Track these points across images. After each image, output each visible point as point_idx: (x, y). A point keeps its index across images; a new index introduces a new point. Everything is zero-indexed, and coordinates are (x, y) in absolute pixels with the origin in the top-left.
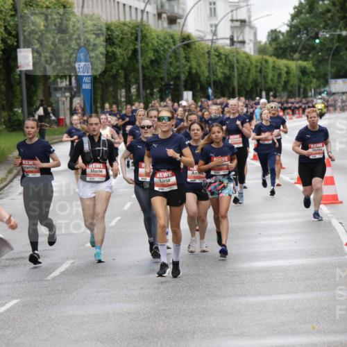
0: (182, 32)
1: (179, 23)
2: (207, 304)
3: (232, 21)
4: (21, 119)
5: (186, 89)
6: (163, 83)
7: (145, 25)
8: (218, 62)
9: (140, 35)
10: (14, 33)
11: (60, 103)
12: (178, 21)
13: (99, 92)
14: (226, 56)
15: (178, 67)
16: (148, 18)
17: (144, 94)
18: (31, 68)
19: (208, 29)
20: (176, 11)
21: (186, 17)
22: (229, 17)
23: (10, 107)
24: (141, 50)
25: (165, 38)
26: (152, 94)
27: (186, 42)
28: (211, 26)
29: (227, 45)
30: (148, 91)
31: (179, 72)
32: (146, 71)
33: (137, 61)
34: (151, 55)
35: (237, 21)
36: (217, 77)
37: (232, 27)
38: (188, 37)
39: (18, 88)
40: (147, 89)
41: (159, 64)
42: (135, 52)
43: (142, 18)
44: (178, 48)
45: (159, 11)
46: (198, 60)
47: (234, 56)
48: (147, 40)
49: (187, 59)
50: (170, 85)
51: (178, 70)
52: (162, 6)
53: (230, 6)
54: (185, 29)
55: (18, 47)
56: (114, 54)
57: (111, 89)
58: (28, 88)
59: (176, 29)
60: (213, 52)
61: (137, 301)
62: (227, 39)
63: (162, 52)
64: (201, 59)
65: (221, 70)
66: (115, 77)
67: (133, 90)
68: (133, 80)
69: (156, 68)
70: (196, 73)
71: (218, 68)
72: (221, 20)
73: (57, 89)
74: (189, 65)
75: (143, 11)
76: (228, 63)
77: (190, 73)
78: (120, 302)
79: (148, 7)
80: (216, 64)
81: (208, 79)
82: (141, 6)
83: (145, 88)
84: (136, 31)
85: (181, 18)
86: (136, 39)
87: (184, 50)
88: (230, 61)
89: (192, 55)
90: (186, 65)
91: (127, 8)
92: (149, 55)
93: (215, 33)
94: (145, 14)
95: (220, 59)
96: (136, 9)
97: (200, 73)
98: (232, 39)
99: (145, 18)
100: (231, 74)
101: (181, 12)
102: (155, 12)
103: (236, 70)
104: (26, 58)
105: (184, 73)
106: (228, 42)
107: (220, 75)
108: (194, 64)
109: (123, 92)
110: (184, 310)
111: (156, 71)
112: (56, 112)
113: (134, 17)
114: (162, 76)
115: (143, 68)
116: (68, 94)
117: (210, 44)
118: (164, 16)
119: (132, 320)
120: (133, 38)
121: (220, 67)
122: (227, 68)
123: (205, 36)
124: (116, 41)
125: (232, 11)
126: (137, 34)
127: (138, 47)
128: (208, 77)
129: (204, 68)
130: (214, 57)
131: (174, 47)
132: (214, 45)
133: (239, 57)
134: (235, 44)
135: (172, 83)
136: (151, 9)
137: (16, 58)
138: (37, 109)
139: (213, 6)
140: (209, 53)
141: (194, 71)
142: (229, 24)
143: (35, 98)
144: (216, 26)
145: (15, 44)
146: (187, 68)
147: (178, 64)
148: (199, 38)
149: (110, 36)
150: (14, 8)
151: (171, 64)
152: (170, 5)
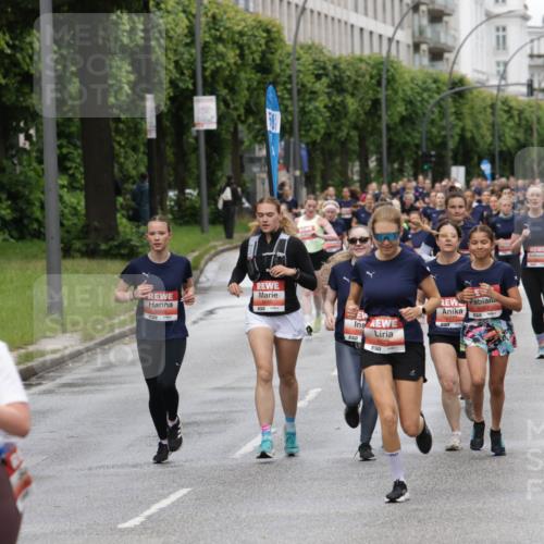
0: (451, 73)
1: (447, 59)
2: (484, 503)
3: (531, 56)
4: (197, 205)
5: (456, 163)
6: (420, 153)
7: (392, 62)
8: (508, 120)
9: (384, 76)
10: (188, 72)
11: (258, 182)
12: (446, 55)
13: (319, 165)
14: (521, 112)
15: (444, 128)
16: (398, 51)
17: (389, 170)
18: (214, 126)
19: (494, 69)
20: (443, 40)
22: (527, 50)
24: (387, 100)
25: (424, 82)
26: (401, 171)
27: (457, 89)
28: (498, 64)
29: (522, 95)
30: (396, 166)
31: (445, 137)
32: (392, 133)
33: (380, 117)
34: (401, 109)
35: (539, 56)
36: (505, 145)
37: (531, 67)
38: (461, 81)
39: (193, 157)
40: (394, 162)
41: (414, 123)
42: (376, 103)
43: (389, 51)
44: (442, 99)
45: (416, 40)
46: (476, 117)
47: (532, 112)
48: (396, 86)
49: (459, 115)
50: (431, 156)
51: (443, 133)
52: (421, 32)
53: (530, 33)
54: (456, 68)
55: (194, 93)
56: (343, 104)
57: (337, 160)
58: (209, 158)
59: (441, 69)
60: (499, 105)
61: (374, 495)
62: (522, 84)
63: (419, 104)
64: (480, 117)
65: (512, 134)
66: (343, 144)
67: (372, 164)
68: (372, 148)
69: (409, 130)
70: (473, 138)
71: (507, 130)
72: (514, 55)
73: (253, 160)
74: (461, 124)
75: (390, 40)
76: (524, 122)
77: (462, 138)
78: (347, 496)
79: (399, 32)
80: (503, 124)
81: (492, 148)
82: (388, 31)
83: (391, 161)
84: (380, 70)
85: (449, 51)
86: (379, 84)
87: (455, 101)
88: (527, 121)
89: (466, 110)
90: (456, 125)
91: (366, 36)
92: (399, 109)
93: (503, 76)
94: (394, 45)
95: (511, 117)
96: (380, 36)
97: (478, 138)
98: (530, 85)
99: (394, 52)
100: (526, 140)
101: (450, 42)
102: (410, 42)
103: (535, 135)
104: (206, 110)
105: (452, 136)
106: (524, 90)
107: (510, 142)
108: (469, 123)
109: (355, 168)
110: (448, 512)
111: (409, 134)
112: (251, 197)
113: (376, 49)
114: (417, 141)
115: (389, 129)
117: (495, 92)
118: (424, 47)
119: (366, 525)
120: (374, 81)
121: (511, 128)
122: (522, 130)
123: (488, 80)
124: (348, 86)
125: (532, 41)
126: (380, 75)
127: (382, 96)
128: (491, 144)
129: (485, 131)
130: (501, 113)
131: (437, 97)
132: (501, 94)
133: (540, 113)
134: (535, 93)
135: (433, 153)
136: (404, 37)
138: (222, 190)
139: (501, 33)
140: (493, 106)
141: (468, 135)
142: (526, 61)
143: (220, 174)
144: (506, 64)
145: (191, 87)
146: (458, 130)
147: (444, 123)
148: (478, 82)
149: (337, 78)
150: (191, 32)
151: (433, 122)
152: (434, 31)
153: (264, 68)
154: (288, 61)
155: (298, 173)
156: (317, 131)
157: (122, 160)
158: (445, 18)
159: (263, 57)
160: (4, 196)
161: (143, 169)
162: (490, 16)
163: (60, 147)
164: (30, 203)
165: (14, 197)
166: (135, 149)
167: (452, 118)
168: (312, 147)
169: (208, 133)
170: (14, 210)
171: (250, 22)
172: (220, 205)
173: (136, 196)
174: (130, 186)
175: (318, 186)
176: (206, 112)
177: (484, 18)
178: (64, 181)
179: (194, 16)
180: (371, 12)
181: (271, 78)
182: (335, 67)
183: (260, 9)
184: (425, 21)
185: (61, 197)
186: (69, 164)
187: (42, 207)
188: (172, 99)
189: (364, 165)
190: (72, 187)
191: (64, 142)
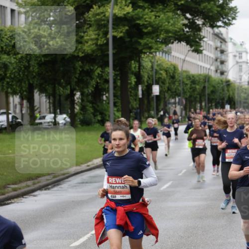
0: (226, 78)
5: (227, 104)
6: (217, 101)
10: (151, 78)
11: (171, 109)
12: (225, 74)
13: (188, 105)
14: (246, 90)
15: (224, 94)
17: (208, 106)
18: (158, 94)
19: (238, 78)
21: (228, 72)
23: (149, 111)
25: (218, 81)
27: (228, 83)
28: (239, 76)
29: (246, 85)
30: (210, 105)
33: (205, 90)
34: (212, 89)
36: (241, 99)
38: (229, 81)
39: (152, 102)
41: (215, 93)
42: (204, 87)
44: (224, 86)
45: (216, 69)
49: (228, 91)
51: (223, 96)
52: (218, 67)
55: (153, 84)
56: (195, 88)
57: (193, 103)
58: (157, 103)
59: (223, 77)
63: (217, 88)
66: (195, 98)
67: (203, 104)
68: (203, 99)
70: (232, 97)
73: (169, 103)
74: (229, 93)
75: (209, 69)
77: (229, 97)
82: (208, 66)
83: (208, 104)
85: (226, 72)
86: (205, 82)
87: (227, 87)
89: (230, 89)
91: (202, 68)
93: (241, 79)
94: (210, 71)
96: (206, 68)
99: (210, 74)
101: (226, 70)
104: (156, 89)
105: (226, 97)
109: (199, 105)
112: (169, 114)
113: (205, 72)
114: (216, 98)
115: (208, 94)
116: (174, 106)
118: (219, 71)
120: (204, 81)
123: (237, 81)
124: (197, 82)
126: (206, 79)
127: (207, 85)
131: (222, 86)
132: (241, 85)
135: (220, 101)
136: (213, 68)
137: (151, 90)
138: (160, 111)
139: (240, 67)
140: (238, 88)
141: (231, 96)
142: (248, 75)
143: (160, 107)
145: (152, 83)
146: (228, 95)
148: (234, 81)
149: (193, 80)
150: (152, 67)
151: (220, 93)
152: (222, 67)
153: (173, 77)
154: (179, 75)
155: (182, 107)
156: (187, 95)
157: (132, 103)
158: (225, 63)
159: (173, 74)
160: (98, 113)
161: (138, 106)
162: (237, 63)
163: (114, 99)
164: (106, 115)
165: (101, 113)
166: (136, 100)
167: (226, 92)
168: (186, 99)
169: (157, 96)
170: (101, 117)
171: (169, 64)
172: (159, 116)
173: (136, 114)
174: (134, 110)
175: (188, 110)
176: (156, 90)
177: (235, 63)
178: (115, 109)
179: (153, 62)
180: (203, 61)
181: (174, 80)
182: (193, 77)
183: (172, 60)
184: (219, 64)
185: (114, 114)
186: (117, 104)
187: (109, 116)
188: (147, 86)
189: (201, 105)
190: (118, 111)
191: (115, 98)
